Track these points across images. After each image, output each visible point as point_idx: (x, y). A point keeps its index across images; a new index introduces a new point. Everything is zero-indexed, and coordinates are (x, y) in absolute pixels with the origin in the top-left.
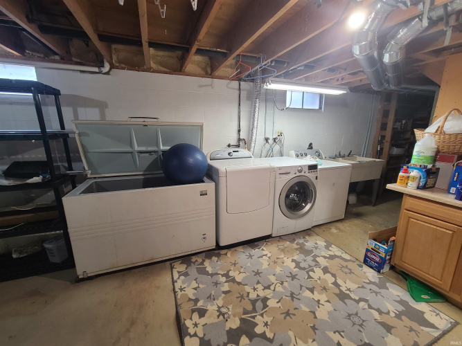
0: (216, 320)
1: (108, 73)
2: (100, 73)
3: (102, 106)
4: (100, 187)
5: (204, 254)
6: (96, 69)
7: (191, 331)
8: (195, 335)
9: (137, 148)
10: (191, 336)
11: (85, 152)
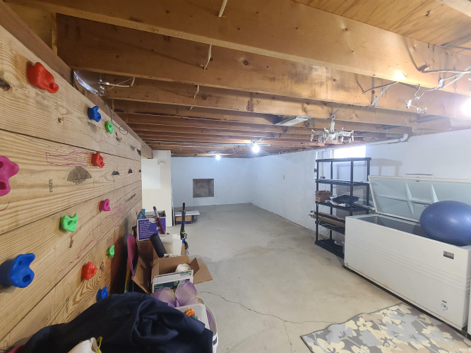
0: (378, 338)
1: (406, 141)
2: (400, 142)
3: (397, 164)
4: (381, 222)
5: (440, 323)
6: (397, 140)
7: (358, 323)
8: (358, 326)
9: (411, 198)
10: (356, 324)
11: (375, 196)
